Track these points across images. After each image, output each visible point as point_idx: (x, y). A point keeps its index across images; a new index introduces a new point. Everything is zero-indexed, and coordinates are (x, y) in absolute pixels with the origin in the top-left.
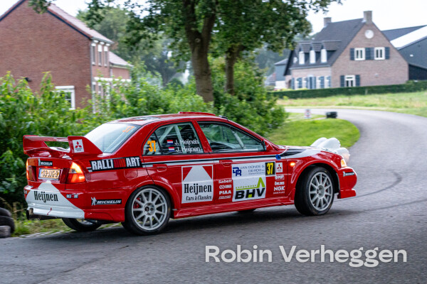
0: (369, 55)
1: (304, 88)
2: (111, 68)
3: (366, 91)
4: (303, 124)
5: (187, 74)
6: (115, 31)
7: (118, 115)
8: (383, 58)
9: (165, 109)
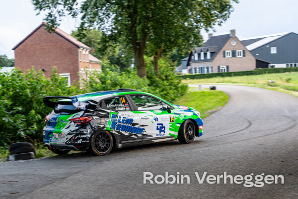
0: (234, 54)
1: (198, 73)
2: (90, 63)
3: (232, 74)
4: (197, 93)
5: (133, 66)
6: (92, 42)
7: (94, 89)
8: (242, 56)
9: (121, 87)
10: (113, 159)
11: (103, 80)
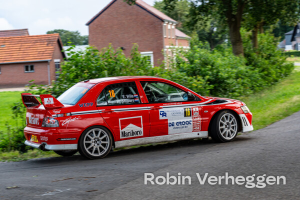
2: (176, 39)
6: (179, 15)
7: (181, 70)
9: (212, 66)
10: (206, 150)
11: (192, 59)
